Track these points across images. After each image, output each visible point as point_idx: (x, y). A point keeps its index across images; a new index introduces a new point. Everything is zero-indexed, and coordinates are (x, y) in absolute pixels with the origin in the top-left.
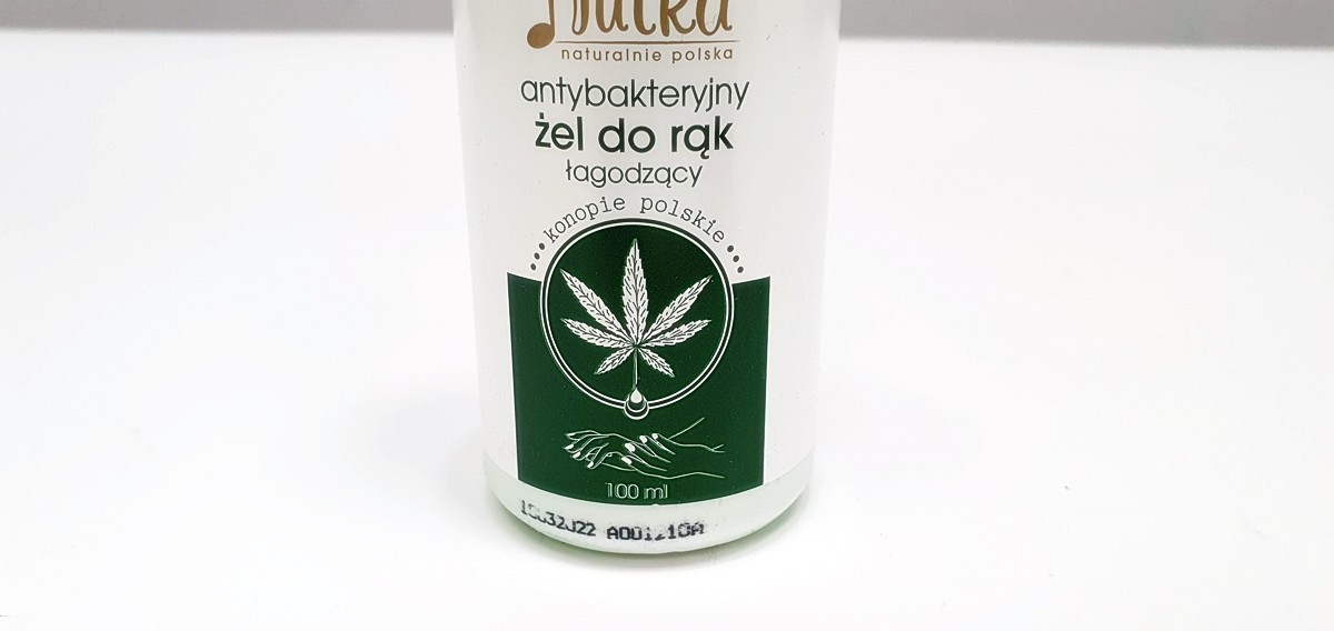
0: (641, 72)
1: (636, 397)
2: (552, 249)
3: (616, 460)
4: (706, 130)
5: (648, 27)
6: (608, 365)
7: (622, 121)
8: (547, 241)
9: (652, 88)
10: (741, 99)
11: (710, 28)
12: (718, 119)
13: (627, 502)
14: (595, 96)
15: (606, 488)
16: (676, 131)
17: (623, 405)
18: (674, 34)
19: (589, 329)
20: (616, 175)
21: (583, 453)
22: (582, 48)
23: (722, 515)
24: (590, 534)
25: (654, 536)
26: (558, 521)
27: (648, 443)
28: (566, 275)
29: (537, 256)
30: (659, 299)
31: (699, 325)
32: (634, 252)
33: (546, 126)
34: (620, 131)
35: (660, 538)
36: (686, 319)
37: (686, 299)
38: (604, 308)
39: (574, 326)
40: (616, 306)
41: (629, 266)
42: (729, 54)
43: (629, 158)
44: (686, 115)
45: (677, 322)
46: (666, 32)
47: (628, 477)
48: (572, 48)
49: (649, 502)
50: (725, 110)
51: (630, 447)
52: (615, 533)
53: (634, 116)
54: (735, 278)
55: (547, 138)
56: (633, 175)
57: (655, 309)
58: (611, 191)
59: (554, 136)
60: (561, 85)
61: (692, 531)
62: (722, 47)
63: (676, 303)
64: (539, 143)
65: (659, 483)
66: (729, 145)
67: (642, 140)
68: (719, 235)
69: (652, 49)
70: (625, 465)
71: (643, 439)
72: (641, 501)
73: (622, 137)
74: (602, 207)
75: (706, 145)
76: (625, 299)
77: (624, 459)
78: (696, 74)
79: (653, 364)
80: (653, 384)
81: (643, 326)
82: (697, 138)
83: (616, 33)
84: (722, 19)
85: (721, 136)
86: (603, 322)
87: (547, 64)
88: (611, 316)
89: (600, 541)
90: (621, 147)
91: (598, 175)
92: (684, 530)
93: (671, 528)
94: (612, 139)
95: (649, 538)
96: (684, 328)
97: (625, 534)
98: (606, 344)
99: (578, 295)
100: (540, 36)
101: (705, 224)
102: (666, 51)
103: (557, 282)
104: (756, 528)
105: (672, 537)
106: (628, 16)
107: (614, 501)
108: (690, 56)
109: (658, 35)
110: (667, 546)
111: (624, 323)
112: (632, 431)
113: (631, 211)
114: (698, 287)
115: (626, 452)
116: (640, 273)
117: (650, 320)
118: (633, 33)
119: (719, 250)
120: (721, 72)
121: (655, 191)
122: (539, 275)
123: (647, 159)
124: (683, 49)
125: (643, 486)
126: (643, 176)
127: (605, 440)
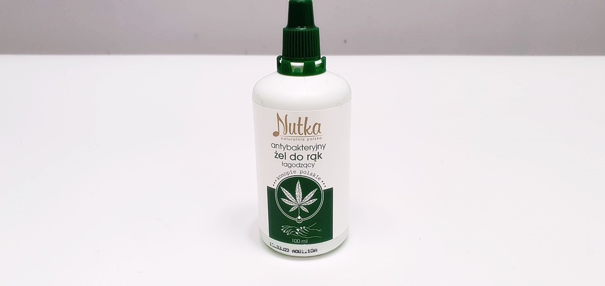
0: (300, 143)
1: (299, 217)
2: (278, 181)
3: (294, 233)
4: (315, 155)
5: (301, 133)
6: (292, 210)
7: (295, 154)
8: (277, 179)
9: (302, 146)
10: (324, 148)
11: (316, 133)
12: (318, 153)
13: (297, 244)
14: (289, 148)
15: (292, 240)
16: (308, 156)
17: (296, 219)
18: (307, 135)
19: (287, 201)
20: (294, 165)
21: (286, 231)
22: (286, 138)
23: (322, 247)
24: (288, 251)
25: (304, 252)
26: (280, 248)
27: (303, 229)
28: (282, 188)
29: (275, 183)
30: (305, 194)
31: (315, 200)
32: (298, 182)
33: (277, 154)
34: (295, 156)
35: (306, 253)
36: (311, 199)
37: (312, 194)
38: (291, 196)
39: (283, 200)
40: (294, 196)
41: (297, 186)
42: (321, 138)
43: (297, 162)
44: (310, 152)
45: (309, 199)
46: (306, 135)
47: (297, 237)
48: (283, 137)
49: (303, 244)
50: (320, 150)
51: (298, 230)
52: (294, 251)
53: (298, 153)
54: (324, 188)
55: (277, 156)
56: (298, 166)
57: (304, 196)
58: (293, 169)
59: (279, 156)
60: (281, 145)
61: (314, 251)
62: (319, 137)
63: (309, 195)
64: (275, 157)
65: (305, 239)
66: (321, 158)
67: (300, 158)
68: (320, 179)
69: (302, 138)
70: (297, 234)
71: (301, 228)
72: (301, 244)
73: (296, 157)
74: (290, 173)
75: (316, 158)
76: (296, 194)
77: (297, 233)
78: (313, 143)
79: (303, 210)
80: (304, 214)
81: (301, 200)
82: (313, 157)
83: (294, 135)
84: (319, 131)
85: (319, 156)
86: (291, 199)
87: (277, 140)
88: (293, 198)
89: (290, 253)
90: (295, 159)
91: (290, 165)
92: (312, 251)
93: (309, 250)
94: (293, 157)
95: (303, 253)
96: (311, 201)
97: (297, 252)
98: (292, 205)
99: (285, 192)
100: (276, 134)
101: (316, 176)
102: (306, 138)
103: (279, 189)
104: (331, 250)
105: (309, 252)
106: (297, 131)
107: (294, 243)
108: (311, 139)
109: (304, 135)
110: (308, 255)
111: (296, 200)
112: (299, 226)
113: (298, 174)
114: (314, 191)
115: (297, 231)
116: (300, 188)
117: (302, 199)
118: (298, 135)
119: (320, 182)
120: (319, 142)
121: (304, 169)
122: (275, 187)
123: (301, 162)
124: (310, 138)
125: (301, 240)
126: (300, 166)
127: (291, 228)
